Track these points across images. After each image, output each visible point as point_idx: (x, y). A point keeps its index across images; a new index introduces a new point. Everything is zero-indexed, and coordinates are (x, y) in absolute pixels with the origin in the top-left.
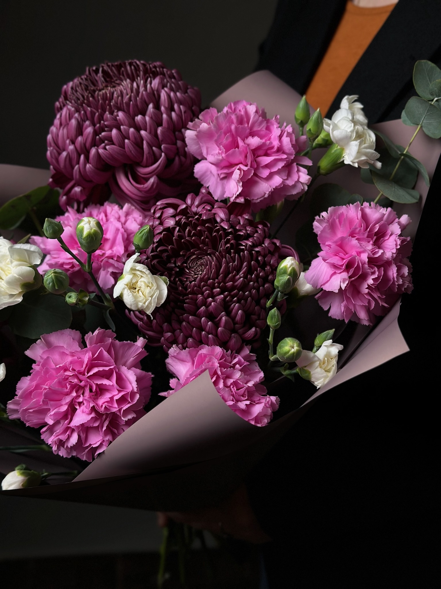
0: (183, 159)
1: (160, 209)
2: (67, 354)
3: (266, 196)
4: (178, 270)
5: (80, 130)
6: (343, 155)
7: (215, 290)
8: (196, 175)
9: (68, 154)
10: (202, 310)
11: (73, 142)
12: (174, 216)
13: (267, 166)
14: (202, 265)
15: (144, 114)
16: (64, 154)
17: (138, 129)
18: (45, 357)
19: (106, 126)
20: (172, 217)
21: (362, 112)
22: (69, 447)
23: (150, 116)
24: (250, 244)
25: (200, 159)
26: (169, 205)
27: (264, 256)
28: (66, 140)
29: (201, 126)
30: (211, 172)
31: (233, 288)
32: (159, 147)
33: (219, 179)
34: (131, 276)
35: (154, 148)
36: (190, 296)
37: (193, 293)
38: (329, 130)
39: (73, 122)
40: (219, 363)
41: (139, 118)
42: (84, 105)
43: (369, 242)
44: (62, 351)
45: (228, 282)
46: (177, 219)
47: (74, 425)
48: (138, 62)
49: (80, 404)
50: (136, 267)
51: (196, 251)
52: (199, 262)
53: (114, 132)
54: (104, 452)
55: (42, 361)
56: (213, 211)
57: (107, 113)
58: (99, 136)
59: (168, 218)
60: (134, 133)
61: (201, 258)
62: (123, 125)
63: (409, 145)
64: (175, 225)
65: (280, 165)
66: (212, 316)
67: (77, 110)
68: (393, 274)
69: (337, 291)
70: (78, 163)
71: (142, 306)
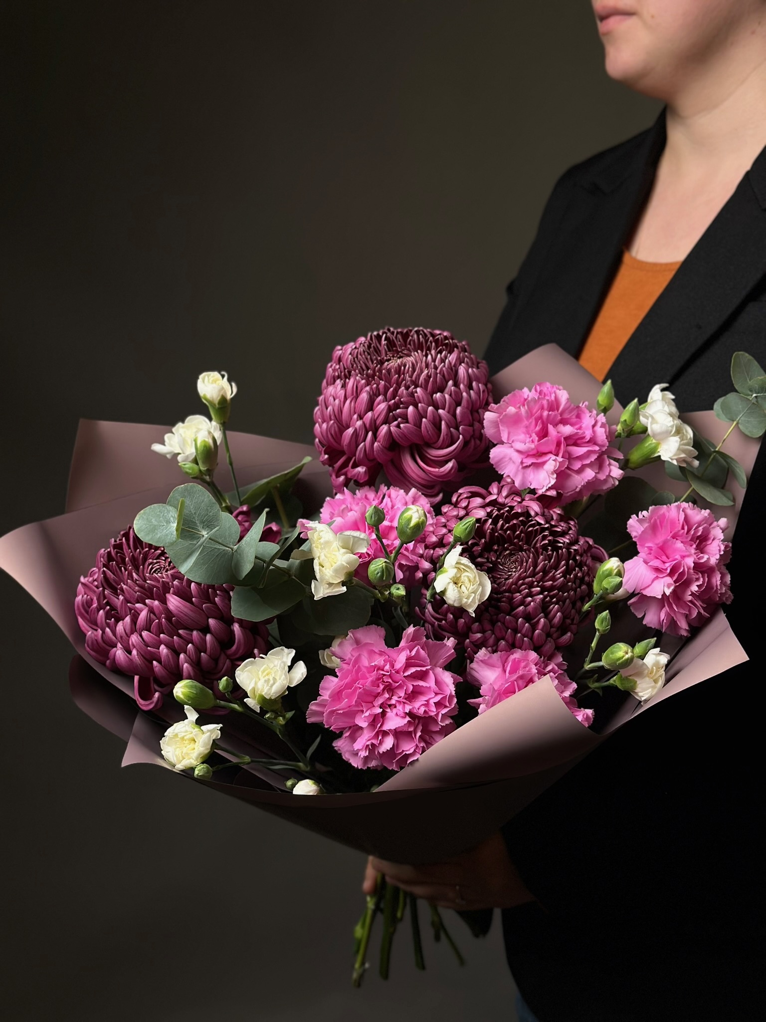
0: (478, 442)
1: (467, 498)
2: (375, 652)
3: (578, 490)
4: (491, 566)
5: (370, 406)
6: (659, 450)
7: (533, 589)
8: (492, 461)
9: (356, 429)
10: (520, 610)
11: (361, 418)
12: (483, 507)
13: (580, 458)
14: (515, 562)
15: (442, 390)
16: (350, 431)
17: (437, 408)
18: (356, 654)
19: (402, 403)
20: (480, 507)
21: (673, 403)
22: (381, 752)
23: (449, 393)
24: (568, 541)
25: (495, 443)
26: (474, 495)
27: (581, 556)
28: (353, 415)
29: (508, 410)
30: (510, 459)
31: (551, 588)
33: (521, 467)
34: (455, 570)
35: (451, 429)
36: (507, 594)
37: (509, 590)
38: (647, 423)
39: (364, 396)
40: (536, 669)
41: (438, 395)
43: (692, 546)
44: (371, 648)
45: (546, 582)
46: (489, 510)
47: (389, 729)
48: (425, 331)
49: (390, 706)
50: (460, 560)
51: (510, 546)
52: (512, 558)
54: (417, 760)
56: (524, 503)
57: (403, 388)
58: (392, 412)
59: (476, 508)
60: (433, 412)
61: (514, 554)
62: (420, 402)
63: (722, 441)
64: (486, 517)
65: (593, 457)
66: (528, 617)
67: (368, 384)
68: (716, 581)
69: (660, 597)
70: (364, 440)
71: (466, 603)
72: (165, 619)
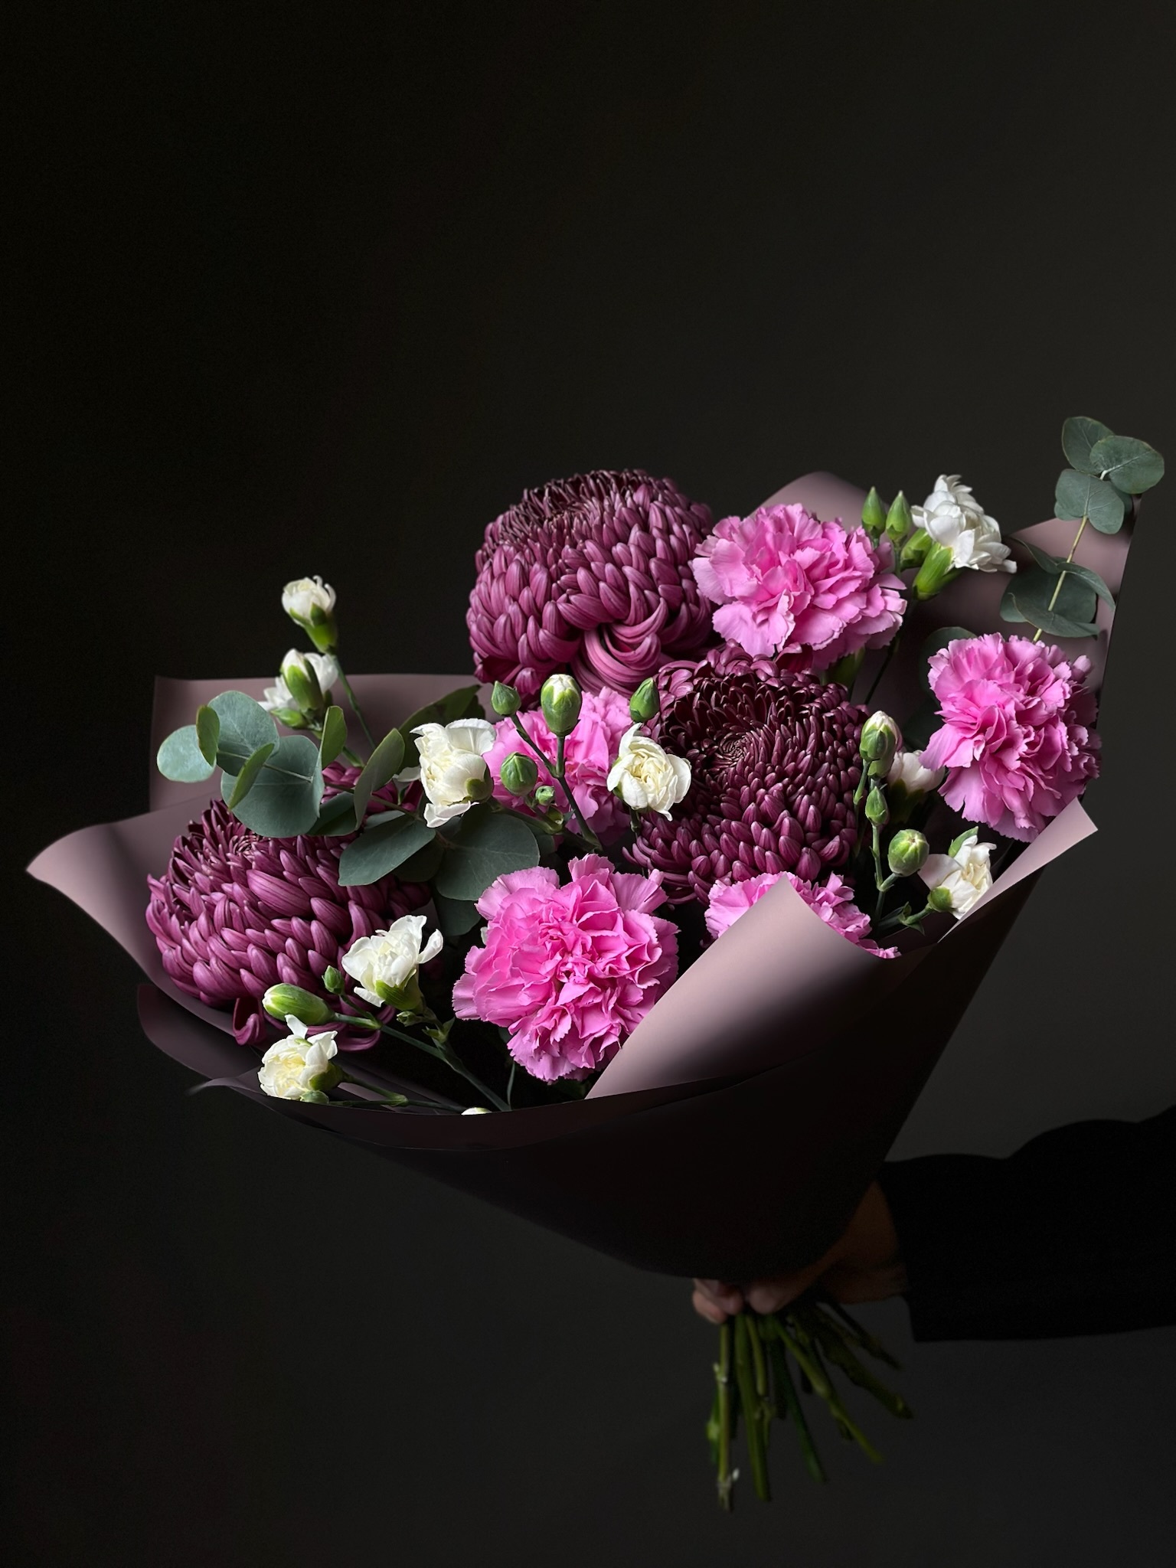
0: (693, 606)
1: (666, 674)
3: (836, 635)
4: (705, 756)
5: (525, 580)
6: (952, 557)
7: (767, 777)
8: (716, 629)
9: (508, 619)
10: (750, 809)
11: (515, 599)
12: (691, 680)
13: (831, 590)
14: (742, 746)
15: (625, 542)
16: (502, 619)
18: (506, 905)
19: (568, 566)
20: (687, 681)
22: (558, 1039)
23: (636, 543)
24: (818, 706)
25: (720, 603)
26: (679, 669)
27: (843, 725)
28: (504, 598)
29: (717, 547)
30: (741, 618)
31: (797, 771)
32: (655, 590)
33: (755, 626)
34: (632, 756)
35: (646, 592)
36: (728, 790)
37: (733, 785)
38: (923, 521)
39: (514, 569)
41: (618, 548)
42: (529, 540)
43: (1018, 691)
44: (532, 896)
45: (787, 765)
46: (696, 682)
47: (563, 1004)
48: (606, 473)
49: (568, 974)
50: (638, 741)
51: (731, 725)
52: (737, 742)
53: (581, 575)
55: (503, 912)
56: (752, 667)
57: (567, 546)
58: (556, 582)
59: (681, 683)
60: (612, 572)
61: (740, 737)
62: (594, 561)
63: (1072, 551)
64: (692, 692)
65: (853, 586)
66: (766, 820)
67: (519, 550)
68: (1061, 736)
69: (968, 765)
70: (525, 631)
71: (655, 800)
72: (247, 906)
